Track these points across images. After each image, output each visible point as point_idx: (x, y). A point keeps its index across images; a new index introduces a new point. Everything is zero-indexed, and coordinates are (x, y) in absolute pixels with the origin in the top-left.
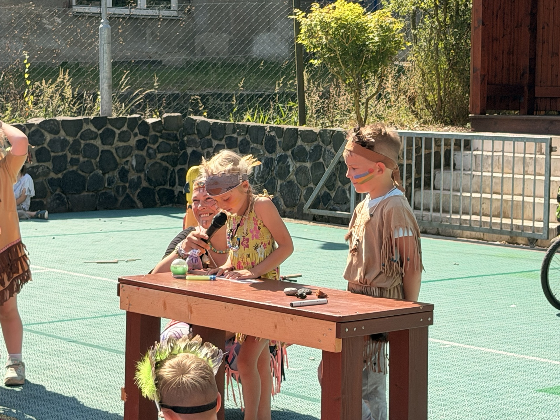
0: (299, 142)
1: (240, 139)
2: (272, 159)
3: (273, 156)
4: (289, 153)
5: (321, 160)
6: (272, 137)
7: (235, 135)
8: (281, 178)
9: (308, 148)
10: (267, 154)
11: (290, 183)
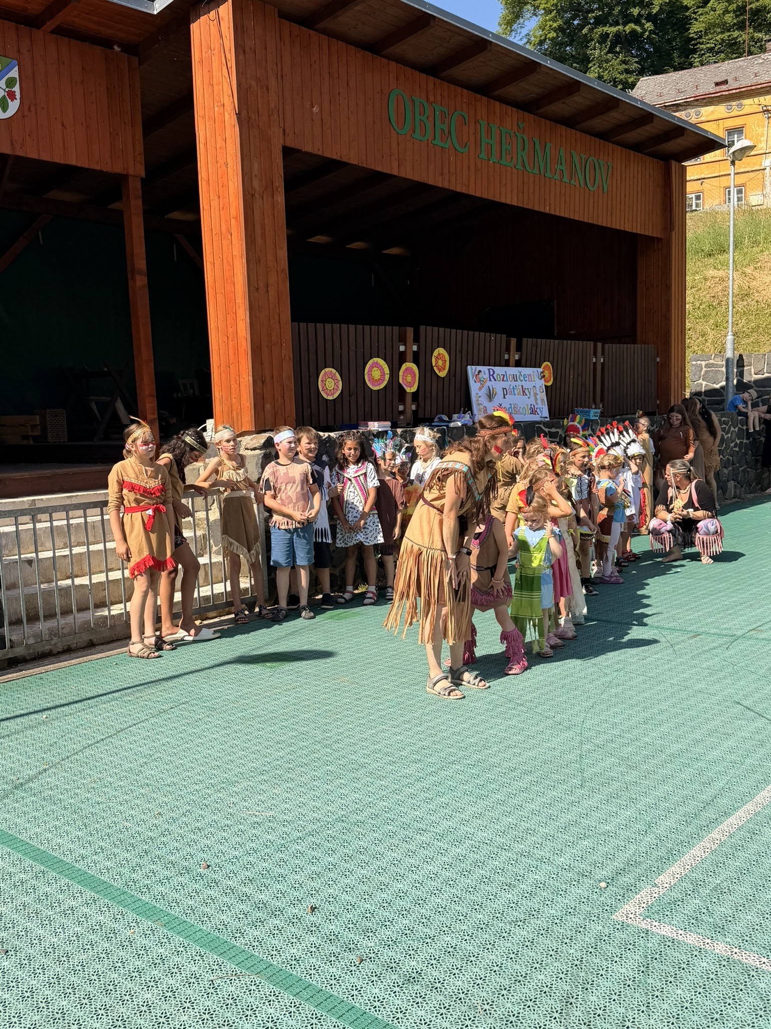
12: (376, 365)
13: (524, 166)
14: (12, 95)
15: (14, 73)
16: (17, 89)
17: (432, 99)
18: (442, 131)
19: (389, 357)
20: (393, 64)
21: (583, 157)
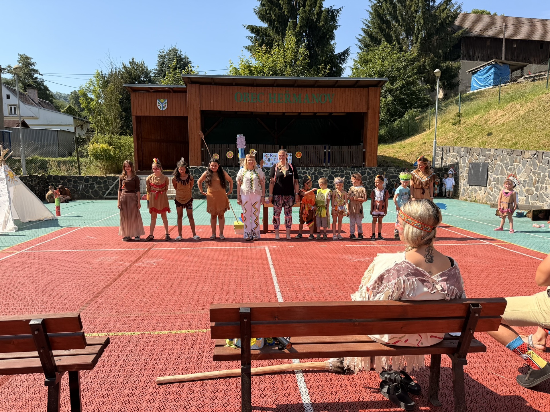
0: (98, 179)
1: (73, 180)
2: (87, 185)
3: (88, 184)
4: (95, 182)
5: (107, 184)
6: (88, 179)
7: (71, 179)
8: (91, 189)
9: (101, 181)
10: (85, 183)
11: (96, 190)
12: (230, 153)
13: (288, 102)
14: (165, 106)
15: (166, 101)
16: (167, 104)
17: (250, 92)
18: (254, 99)
19: (234, 151)
20: (236, 87)
21: (318, 95)
